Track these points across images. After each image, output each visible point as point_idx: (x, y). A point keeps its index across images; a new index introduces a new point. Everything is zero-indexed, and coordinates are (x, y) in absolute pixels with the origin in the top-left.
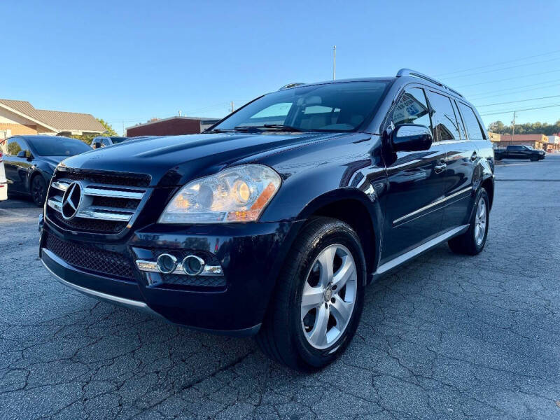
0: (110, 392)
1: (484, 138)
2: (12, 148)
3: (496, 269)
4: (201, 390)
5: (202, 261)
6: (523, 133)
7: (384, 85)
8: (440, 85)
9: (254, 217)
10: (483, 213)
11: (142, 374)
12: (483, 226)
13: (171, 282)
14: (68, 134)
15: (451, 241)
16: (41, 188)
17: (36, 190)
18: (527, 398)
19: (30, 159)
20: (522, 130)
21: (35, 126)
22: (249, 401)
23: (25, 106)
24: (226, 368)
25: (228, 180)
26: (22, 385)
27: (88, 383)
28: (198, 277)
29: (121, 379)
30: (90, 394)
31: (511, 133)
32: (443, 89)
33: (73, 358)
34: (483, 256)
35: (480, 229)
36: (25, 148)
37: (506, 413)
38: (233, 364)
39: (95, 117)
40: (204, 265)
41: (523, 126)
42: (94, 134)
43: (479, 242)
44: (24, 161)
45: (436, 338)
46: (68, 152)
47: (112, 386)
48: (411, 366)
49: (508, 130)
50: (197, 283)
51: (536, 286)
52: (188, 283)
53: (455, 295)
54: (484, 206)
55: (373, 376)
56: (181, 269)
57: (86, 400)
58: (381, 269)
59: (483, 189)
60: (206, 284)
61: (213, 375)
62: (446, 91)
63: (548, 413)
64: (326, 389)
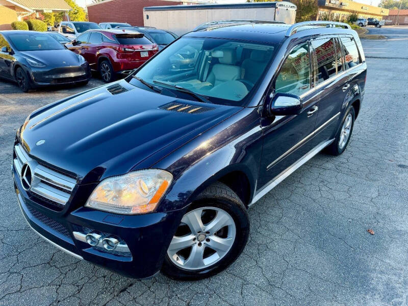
4: (132, 294)
9: (152, 209)
10: (348, 124)
11: (94, 278)
12: (348, 132)
14: (41, 12)
16: (23, 78)
17: (20, 79)
19: (12, 53)
21: (13, 7)
26: (19, 287)
27: (60, 286)
29: (81, 283)
30: (61, 296)
33: (50, 263)
35: (345, 136)
43: (342, 145)
44: (7, 54)
46: (40, 45)
47: (75, 289)
48: (269, 275)
54: (350, 119)
55: (243, 284)
57: (59, 302)
58: (256, 199)
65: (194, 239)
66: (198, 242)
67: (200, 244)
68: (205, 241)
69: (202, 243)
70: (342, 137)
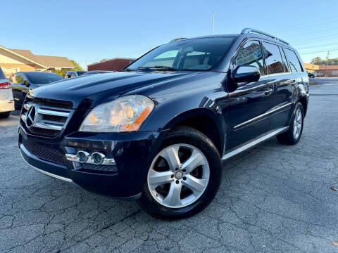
0: (60, 231)
1: (302, 70)
2: (18, 78)
3: (306, 154)
4: (114, 230)
5: (103, 156)
6: (334, 64)
7: (232, 39)
8: (273, 38)
9: (136, 128)
10: (299, 118)
12: (300, 125)
13: (86, 168)
14: (53, 69)
15: (278, 136)
18: (314, 239)
19: (28, 86)
20: (333, 62)
21: (33, 65)
22: (142, 237)
23: (28, 53)
24: (130, 216)
25: (122, 104)
26: (10, 225)
27: (47, 224)
28: (101, 165)
29: (67, 222)
30: (48, 231)
31: (326, 64)
32: (275, 40)
33: (41, 209)
34: (299, 145)
35: (298, 128)
36: (25, 79)
37: (299, 249)
38: (135, 214)
39: (69, 59)
40: (104, 158)
41: (334, 60)
42: (69, 69)
43: (297, 136)
44: (25, 86)
45: (261, 199)
47: (61, 227)
48: (243, 217)
49: (324, 63)
50: (101, 169)
51: (330, 165)
52: (95, 169)
53: (278, 170)
54: (300, 114)
55: (219, 223)
56: (90, 160)
57: (45, 235)
58: (225, 157)
59: (300, 103)
60: (106, 170)
61: (122, 221)
62: (276, 41)
63: (326, 250)
64: (189, 231)
65: (172, 176)
66: (176, 180)
67: (177, 182)
68: (182, 180)
69: (180, 181)
70: (295, 129)
